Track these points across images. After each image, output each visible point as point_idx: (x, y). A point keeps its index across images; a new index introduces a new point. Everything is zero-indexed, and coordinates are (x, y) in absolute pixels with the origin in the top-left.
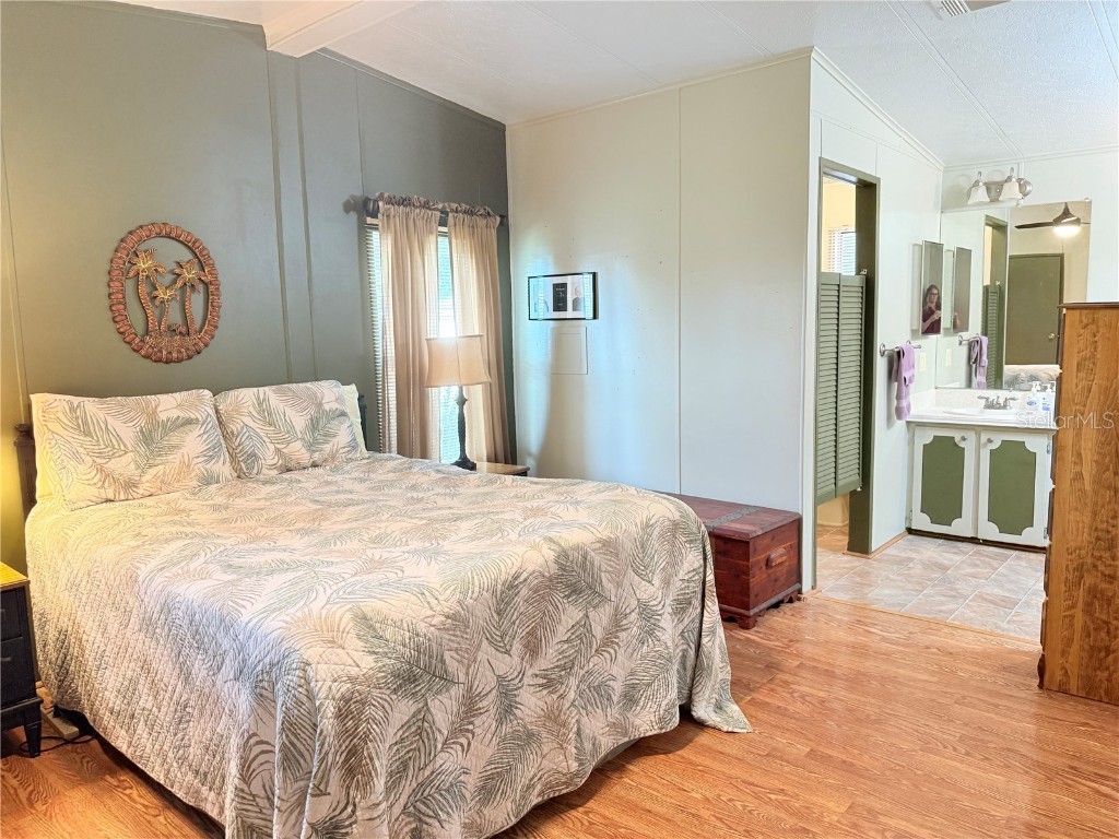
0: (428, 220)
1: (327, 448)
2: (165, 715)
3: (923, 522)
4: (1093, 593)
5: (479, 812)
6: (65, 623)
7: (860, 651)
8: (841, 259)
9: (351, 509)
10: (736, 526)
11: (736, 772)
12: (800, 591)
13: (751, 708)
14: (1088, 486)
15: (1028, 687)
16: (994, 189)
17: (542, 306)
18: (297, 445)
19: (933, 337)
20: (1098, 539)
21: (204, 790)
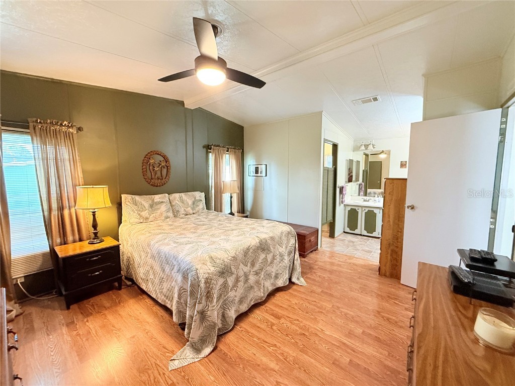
0: (224, 150)
1: (197, 209)
2: (157, 281)
3: (348, 230)
4: (392, 251)
5: (239, 307)
6: (129, 255)
7: (332, 264)
8: (329, 164)
9: (204, 226)
10: (302, 232)
11: (303, 296)
12: (317, 248)
13: (306, 279)
14: (391, 223)
15: (376, 274)
16: (366, 146)
17: (252, 173)
18: (190, 208)
19: (351, 183)
20: (394, 237)
21: (167, 301)
